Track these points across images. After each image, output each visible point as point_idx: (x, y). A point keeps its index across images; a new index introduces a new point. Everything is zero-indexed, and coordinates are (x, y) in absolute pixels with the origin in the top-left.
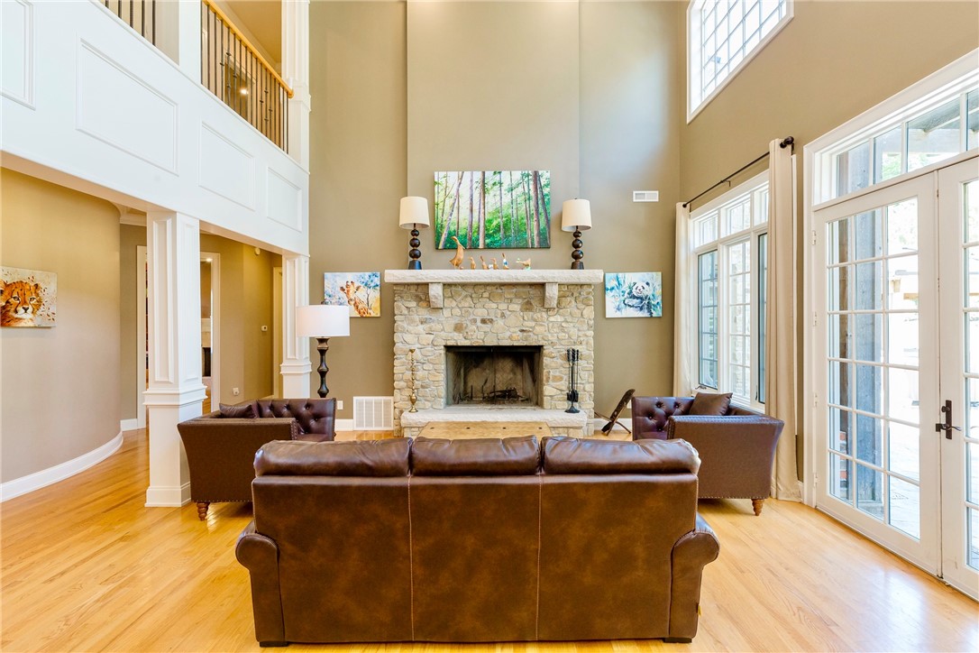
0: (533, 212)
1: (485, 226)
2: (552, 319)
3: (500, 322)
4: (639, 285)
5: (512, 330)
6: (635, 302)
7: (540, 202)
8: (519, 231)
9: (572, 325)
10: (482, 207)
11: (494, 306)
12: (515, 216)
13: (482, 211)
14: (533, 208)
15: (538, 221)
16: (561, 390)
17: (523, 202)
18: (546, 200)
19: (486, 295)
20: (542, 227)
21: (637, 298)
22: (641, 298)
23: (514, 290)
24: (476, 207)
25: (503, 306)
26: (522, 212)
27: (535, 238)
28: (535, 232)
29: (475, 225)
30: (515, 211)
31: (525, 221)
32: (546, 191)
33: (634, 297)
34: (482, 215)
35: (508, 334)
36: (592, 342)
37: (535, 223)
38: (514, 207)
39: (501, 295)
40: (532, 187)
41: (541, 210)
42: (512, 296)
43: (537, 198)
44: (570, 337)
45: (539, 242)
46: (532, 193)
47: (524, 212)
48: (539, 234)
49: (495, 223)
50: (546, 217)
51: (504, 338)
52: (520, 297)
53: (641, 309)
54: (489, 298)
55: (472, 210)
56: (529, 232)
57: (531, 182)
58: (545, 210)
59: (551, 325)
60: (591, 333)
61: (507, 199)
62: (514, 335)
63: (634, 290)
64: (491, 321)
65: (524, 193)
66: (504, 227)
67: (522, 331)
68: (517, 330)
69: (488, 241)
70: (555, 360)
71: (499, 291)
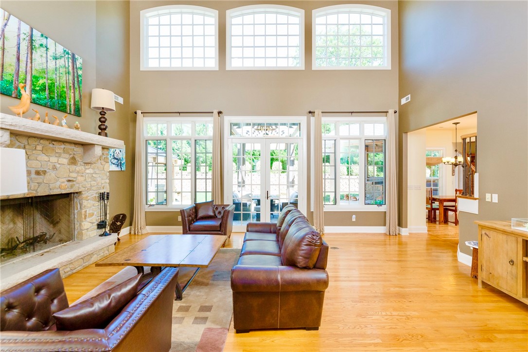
0: (71, 85)
1: (32, 80)
2: (88, 171)
3: (51, 175)
4: (117, 151)
5: (61, 180)
6: (116, 161)
7: (76, 79)
8: (61, 96)
9: (98, 175)
10: (29, 61)
11: (46, 158)
12: (58, 82)
13: (29, 64)
14: (71, 81)
15: (74, 93)
16: (92, 223)
17: (64, 73)
18: (79, 79)
19: (39, 148)
20: (77, 99)
22: (118, 159)
23: (63, 146)
24: (23, 58)
25: (53, 159)
26: (63, 81)
27: (72, 106)
28: (72, 102)
29: (22, 75)
30: (58, 79)
31: (65, 89)
32: (80, 72)
33: (115, 158)
34: (29, 69)
35: (58, 184)
36: (108, 187)
37: (72, 94)
38: (58, 75)
39: (53, 150)
40: (70, 64)
41: (76, 86)
42: (61, 151)
43: (74, 75)
44: (97, 184)
45: (74, 110)
46: (71, 68)
47: (65, 83)
48: (75, 104)
49: (41, 81)
50: (80, 93)
51: (55, 188)
52: (68, 153)
53: (118, 166)
54: (42, 151)
55: (18, 59)
56: (68, 100)
57: (70, 61)
58: (79, 87)
59: (87, 175)
60: (108, 181)
61: (51, 65)
62: (63, 184)
63: (115, 154)
64: (45, 172)
65: (65, 66)
66: (49, 89)
67: (69, 181)
68: (65, 180)
69: (34, 96)
70: (89, 201)
71: (51, 145)
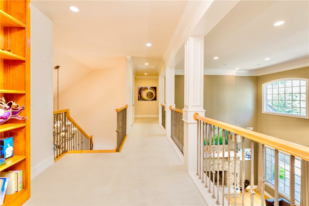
1: (212, 139)
4: (248, 152)
6: (247, 156)
7: (226, 133)
16: (232, 182)
20: (226, 139)
21: (248, 155)
22: (249, 155)
30: (219, 135)
31: (222, 138)
33: (247, 155)
36: (239, 169)
45: (225, 143)
47: (222, 136)
49: (214, 138)
50: (227, 137)
53: (249, 158)
60: (239, 167)
63: (247, 153)
